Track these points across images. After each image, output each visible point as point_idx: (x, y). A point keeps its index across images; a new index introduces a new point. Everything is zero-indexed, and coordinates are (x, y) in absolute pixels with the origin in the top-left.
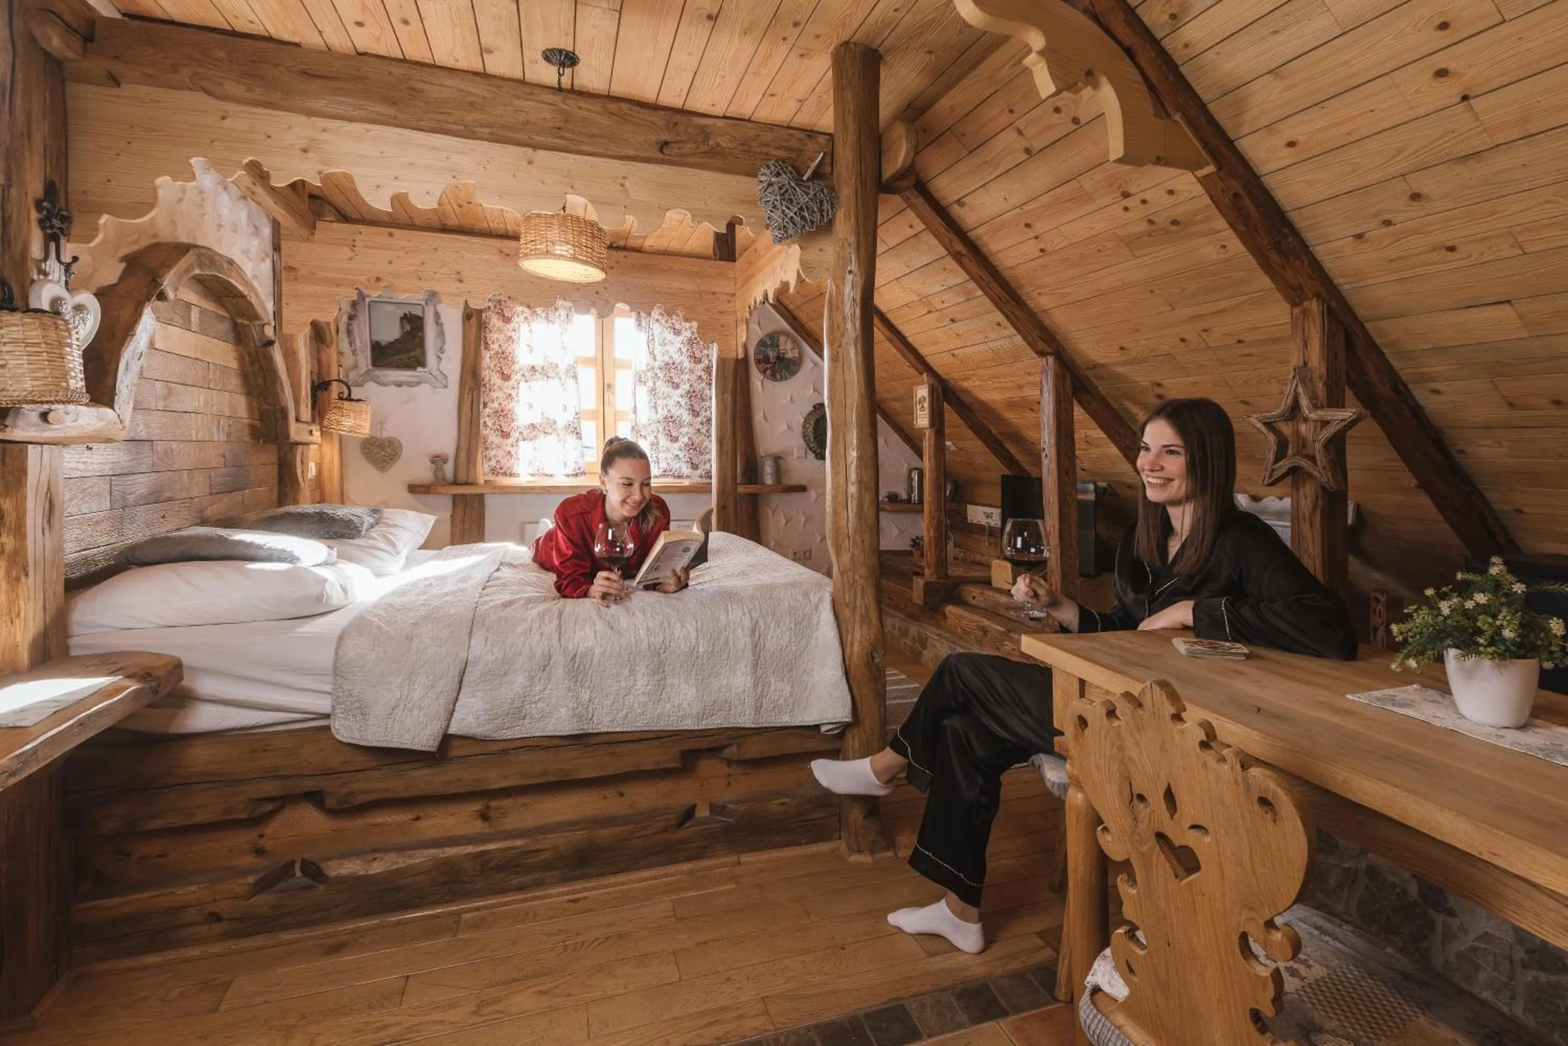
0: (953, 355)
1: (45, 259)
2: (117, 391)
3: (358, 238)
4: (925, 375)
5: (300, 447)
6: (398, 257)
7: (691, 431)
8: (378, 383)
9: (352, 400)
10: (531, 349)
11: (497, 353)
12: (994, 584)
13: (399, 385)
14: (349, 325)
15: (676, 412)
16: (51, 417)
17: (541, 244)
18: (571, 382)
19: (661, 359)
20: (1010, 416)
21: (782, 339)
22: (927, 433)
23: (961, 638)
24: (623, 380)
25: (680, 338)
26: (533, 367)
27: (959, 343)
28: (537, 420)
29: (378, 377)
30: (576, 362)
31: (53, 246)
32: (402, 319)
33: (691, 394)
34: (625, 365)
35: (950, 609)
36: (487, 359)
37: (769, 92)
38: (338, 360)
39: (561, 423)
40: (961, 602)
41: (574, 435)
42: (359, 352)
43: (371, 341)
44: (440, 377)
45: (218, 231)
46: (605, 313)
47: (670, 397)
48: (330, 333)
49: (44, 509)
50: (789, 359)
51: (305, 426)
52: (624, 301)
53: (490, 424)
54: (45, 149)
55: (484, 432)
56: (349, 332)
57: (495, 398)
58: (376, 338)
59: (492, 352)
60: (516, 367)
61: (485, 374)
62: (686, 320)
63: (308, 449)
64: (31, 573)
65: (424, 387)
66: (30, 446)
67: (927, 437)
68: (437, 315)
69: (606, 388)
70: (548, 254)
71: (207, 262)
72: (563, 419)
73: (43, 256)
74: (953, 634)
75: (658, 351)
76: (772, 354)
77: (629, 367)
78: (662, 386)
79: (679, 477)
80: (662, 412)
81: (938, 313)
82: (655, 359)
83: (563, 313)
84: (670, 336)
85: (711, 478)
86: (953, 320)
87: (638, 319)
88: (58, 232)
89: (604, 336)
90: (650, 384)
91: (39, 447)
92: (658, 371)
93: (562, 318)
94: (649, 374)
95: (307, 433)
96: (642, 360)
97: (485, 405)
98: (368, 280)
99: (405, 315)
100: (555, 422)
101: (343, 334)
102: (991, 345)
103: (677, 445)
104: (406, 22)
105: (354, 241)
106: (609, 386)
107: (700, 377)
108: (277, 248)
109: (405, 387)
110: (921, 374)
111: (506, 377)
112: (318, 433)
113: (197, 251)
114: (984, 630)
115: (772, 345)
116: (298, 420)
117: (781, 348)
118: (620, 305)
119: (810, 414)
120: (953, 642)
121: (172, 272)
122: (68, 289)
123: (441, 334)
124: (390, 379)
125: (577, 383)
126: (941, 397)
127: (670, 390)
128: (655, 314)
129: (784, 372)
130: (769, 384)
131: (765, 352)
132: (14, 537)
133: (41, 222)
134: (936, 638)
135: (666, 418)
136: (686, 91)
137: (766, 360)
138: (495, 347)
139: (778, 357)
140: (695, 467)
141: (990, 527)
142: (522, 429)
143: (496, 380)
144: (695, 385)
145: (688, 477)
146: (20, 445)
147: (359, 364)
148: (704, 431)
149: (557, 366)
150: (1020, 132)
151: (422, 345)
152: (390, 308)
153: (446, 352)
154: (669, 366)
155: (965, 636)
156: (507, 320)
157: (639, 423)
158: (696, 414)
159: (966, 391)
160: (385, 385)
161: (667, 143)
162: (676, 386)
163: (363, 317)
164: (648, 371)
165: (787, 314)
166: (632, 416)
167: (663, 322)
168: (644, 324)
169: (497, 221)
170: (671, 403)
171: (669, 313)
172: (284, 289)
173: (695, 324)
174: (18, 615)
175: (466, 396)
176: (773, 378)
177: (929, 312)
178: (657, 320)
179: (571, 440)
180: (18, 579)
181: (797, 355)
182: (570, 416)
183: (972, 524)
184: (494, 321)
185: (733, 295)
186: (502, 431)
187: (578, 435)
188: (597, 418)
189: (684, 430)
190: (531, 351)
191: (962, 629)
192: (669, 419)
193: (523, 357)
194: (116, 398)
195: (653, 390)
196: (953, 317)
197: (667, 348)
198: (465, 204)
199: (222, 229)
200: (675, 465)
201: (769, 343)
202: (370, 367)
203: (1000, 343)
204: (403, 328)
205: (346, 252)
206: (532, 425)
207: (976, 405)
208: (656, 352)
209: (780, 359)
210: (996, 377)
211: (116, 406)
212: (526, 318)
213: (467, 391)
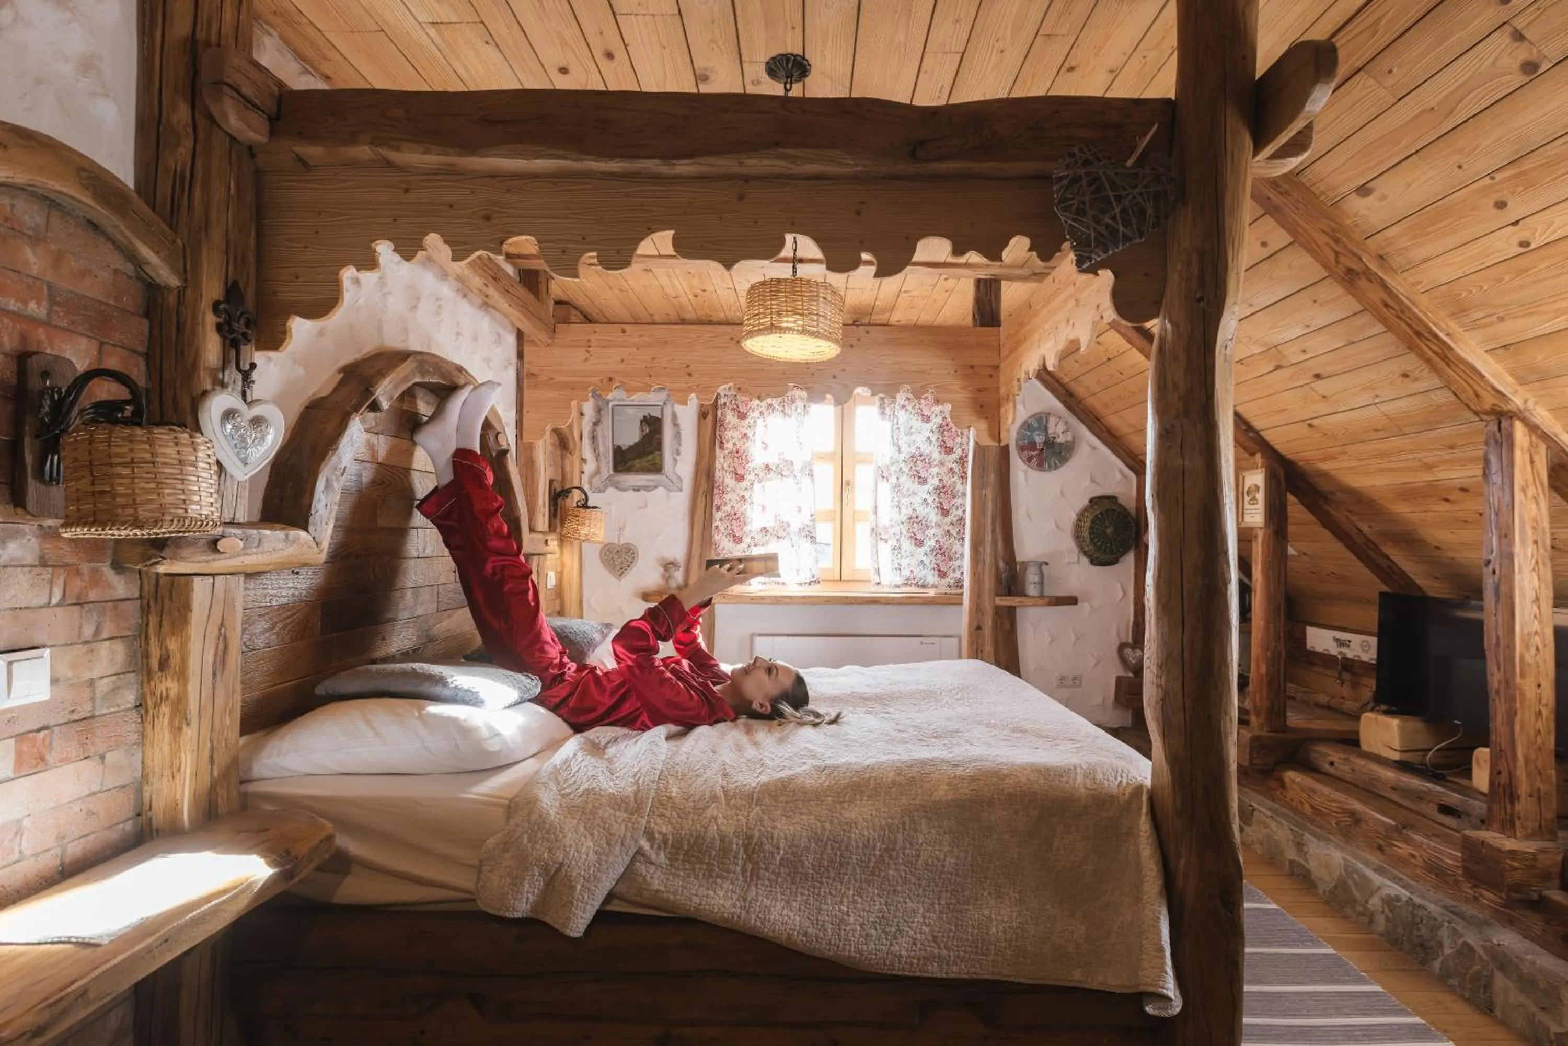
0: (1310, 426)
1: (223, 369)
2: (313, 512)
3: (593, 337)
4: (1258, 456)
5: (536, 558)
6: (630, 354)
7: (939, 532)
8: (617, 488)
9: (588, 508)
10: (765, 446)
11: (731, 452)
12: (1365, 747)
13: (637, 489)
14: (594, 431)
15: (922, 511)
16: (221, 545)
17: (764, 317)
18: (806, 481)
19: (907, 451)
20: (1402, 509)
21: (1052, 420)
22: (1260, 534)
23: (1312, 821)
24: (863, 476)
25: (928, 426)
26: (767, 466)
27: (1323, 408)
28: (770, 524)
29: (618, 482)
30: (812, 459)
31: (233, 353)
32: (641, 422)
33: (941, 490)
34: (864, 460)
35: (1291, 776)
36: (721, 461)
37: (1067, 65)
38: (581, 467)
39: (794, 528)
40: (1308, 767)
41: (809, 540)
42: (602, 458)
43: (613, 445)
44: (675, 480)
45: (457, 339)
46: (843, 399)
47: (914, 493)
48: (573, 438)
49: (217, 647)
50: (1061, 444)
51: (540, 536)
52: (864, 385)
53: (722, 528)
54: (227, 245)
55: (716, 538)
56: (594, 438)
57: (729, 501)
58: (616, 443)
59: (727, 452)
60: (750, 466)
61: (718, 474)
62: (937, 402)
63: (545, 559)
64: (194, 723)
65: (661, 491)
66: (197, 580)
67: (1260, 539)
68: (674, 416)
69: (844, 485)
70: (773, 328)
71: (431, 370)
72: (797, 522)
73: (221, 363)
74: (1296, 811)
75: (903, 440)
76: (1039, 439)
77: (871, 463)
78: (908, 483)
79: (923, 586)
80: (906, 512)
81: (1293, 369)
82: (900, 452)
83: (799, 404)
84: (917, 424)
85: (962, 587)
86: (1318, 376)
87: (882, 407)
88: (240, 337)
89: (844, 425)
90: (893, 480)
91: (211, 579)
92: (903, 465)
93: (799, 410)
94: (893, 468)
95: (543, 544)
96: (884, 452)
97: (718, 508)
98: (601, 381)
99: (645, 417)
100: (789, 525)
101: (586, 441)
102: (1384, 408)
103: (922, 550)
104: (610, 56)
105: (589, 341)
106: (848, 484)
107: (951, 469)
108: (520, 355)
109: (642, 492)
110: (1253, 454)
111: (740, 478)
112: (555, 543)
113: (419, 358)
114: (1356, 819)
115: (1039, 428)
116: (532, 530)
117: (1050, 431)
118: (859, 390)
119: (1086, 509)
120: (1298, 825)
121: (388, 380)
122: (245, 400)
123: (678, 436)
124: (629, 484)
125: (813, 481)
126: (1283, 484)
127: (916, 487)
128: (901, 397)
129: (1054, 460)
130: (1035, 475)
131: (1031, 437)
132: (178, 681)
133: (219, 328)
134: (1269, 813)
135: (913, 457)
136: (948, 89)
137: (1032, 445)
138: (729, 446)
139: (1045, 443)
140: (942, 574)
141: (1345, 659)
142: (754, 534)
143: (730, 481)
144: (945, 479)
145: (934, 586)
146: (186, 578)
147: (602, 470)
148: (954, 533)
149: (792, 463)
150: (1518, 36)
151: (659, 447)
152: (631, 411)
153: (682, 454)
154: (916, 458)
155: (1318, 819)
156: (743, 416)
157: (880, 525)
158: (945, 513)
159: (1325, 475)
160: (624, 490)
161: (922, 143)
162: (923, 481)
163: (607, 422)
164: (892, 464)
165: (1060, 389)
166: (872, 517)
167: (909, 408)
168: (888, 411)
169: (733, 309)
170: (917, 500)
171: (918, 394)
172: (525, 396)
173: (948, 407)
174: (179, 770)
175: (700, 499)
176: (1040, 467)
177: (1278, 367)
178: (903, 406)
179: (805, 544)
180: (180, 729)
181: (1069, 438)
182: (805, 519)
183: (1314, 654)
184: (730, 418)
185: (997, 367)
186: (734, 536)
187: (813, 539)
188: (833, 520)
189: (931, 532)
190: (766, 449)
191: (1312, 807)
192: (914, 519)
193: (758, 456)
194: (311, 520)
195: (897, 487)
196: (1316, 371)
197: (913, 437)
198: (700, 292)
199: (460, 337)
200: (920, 573)
201: (1036, 425)
202: (611, 472)
203: (1403, 404)
204: (642, 431)
205: (581, 354)
206: (764, 528)
207: (1338, 494)
208: (901, 443)
209: (1050, 444)
210: (1383, 454)
211: (311, 528)
212: (761, 413)
213: (701, 493)
